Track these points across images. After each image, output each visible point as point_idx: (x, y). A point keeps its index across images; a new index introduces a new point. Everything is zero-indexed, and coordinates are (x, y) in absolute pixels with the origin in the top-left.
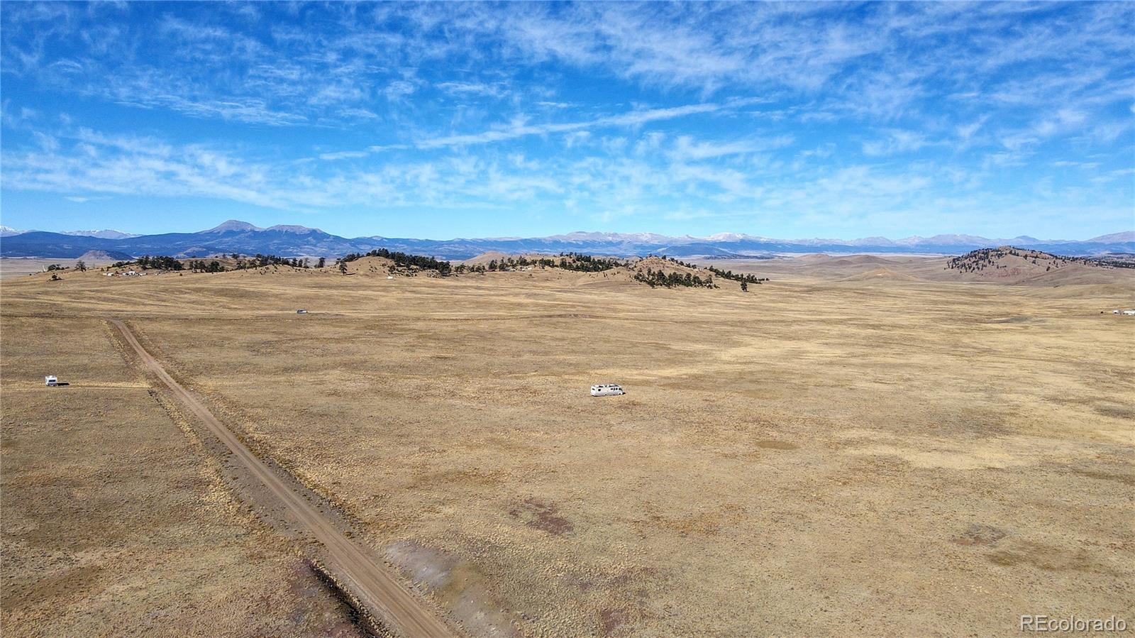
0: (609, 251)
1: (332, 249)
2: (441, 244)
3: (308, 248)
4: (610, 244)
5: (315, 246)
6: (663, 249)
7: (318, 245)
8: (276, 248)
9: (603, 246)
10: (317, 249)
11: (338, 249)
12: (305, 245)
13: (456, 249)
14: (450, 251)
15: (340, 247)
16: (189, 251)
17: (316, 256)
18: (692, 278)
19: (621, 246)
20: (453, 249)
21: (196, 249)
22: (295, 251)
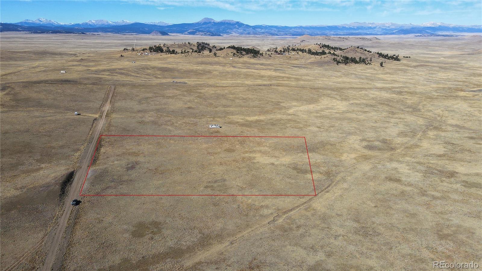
0: (368, 32)
1: (245, 30)
2: (291, 28)
3: (235, 30)
4: (370, 28)
5: (238, 29)
6: (396, 31)
7: (239, 28)
8: (222, 30)
9: (366, 29)
10: (239, 30)
11: (247, 30)
12: (234, 28)
13: (297, 31)
14: (295, 32)
15: (248, 29)
16: (189, 31)
17: (238, 33)
18: (362, 59)
19: (375, 29)
20: (296, 31)
21: (192, 30)
22: (230, 31)
